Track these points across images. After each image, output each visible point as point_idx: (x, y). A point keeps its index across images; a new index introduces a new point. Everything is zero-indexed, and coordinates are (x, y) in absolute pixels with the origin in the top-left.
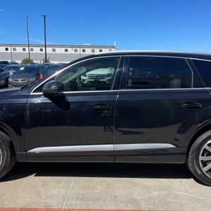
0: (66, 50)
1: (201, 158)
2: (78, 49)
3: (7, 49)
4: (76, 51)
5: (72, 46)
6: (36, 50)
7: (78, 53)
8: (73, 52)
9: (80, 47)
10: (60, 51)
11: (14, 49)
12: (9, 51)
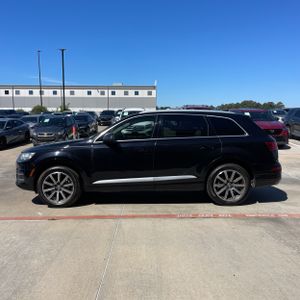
0: (89, 93)
1: (215, 185)
2: (106, 91)
3: (7, 92)
4: (103, 93)
5: (96, 88)
6: (48, 93)
7: (106, 96)
8: (99, 95)
9: (108, 88)
10: (81, 93)
11: (18, 93)
12: (10, 95)
